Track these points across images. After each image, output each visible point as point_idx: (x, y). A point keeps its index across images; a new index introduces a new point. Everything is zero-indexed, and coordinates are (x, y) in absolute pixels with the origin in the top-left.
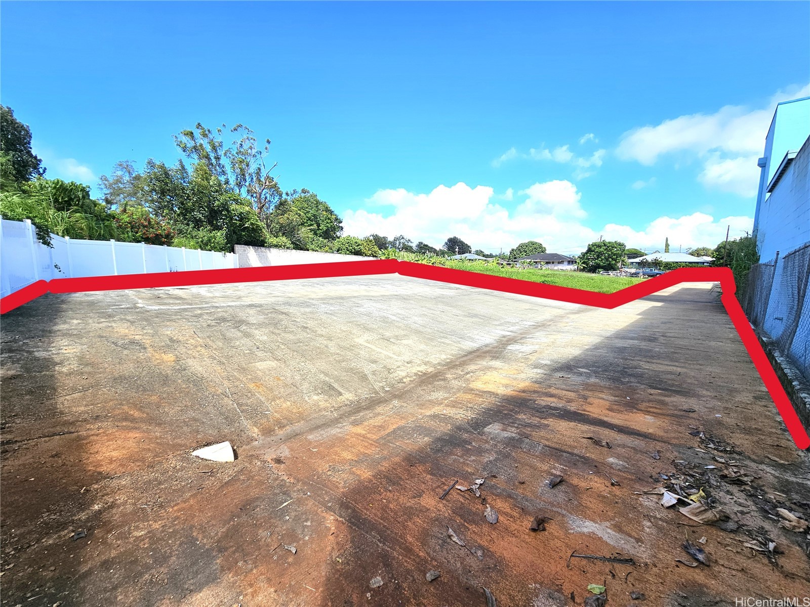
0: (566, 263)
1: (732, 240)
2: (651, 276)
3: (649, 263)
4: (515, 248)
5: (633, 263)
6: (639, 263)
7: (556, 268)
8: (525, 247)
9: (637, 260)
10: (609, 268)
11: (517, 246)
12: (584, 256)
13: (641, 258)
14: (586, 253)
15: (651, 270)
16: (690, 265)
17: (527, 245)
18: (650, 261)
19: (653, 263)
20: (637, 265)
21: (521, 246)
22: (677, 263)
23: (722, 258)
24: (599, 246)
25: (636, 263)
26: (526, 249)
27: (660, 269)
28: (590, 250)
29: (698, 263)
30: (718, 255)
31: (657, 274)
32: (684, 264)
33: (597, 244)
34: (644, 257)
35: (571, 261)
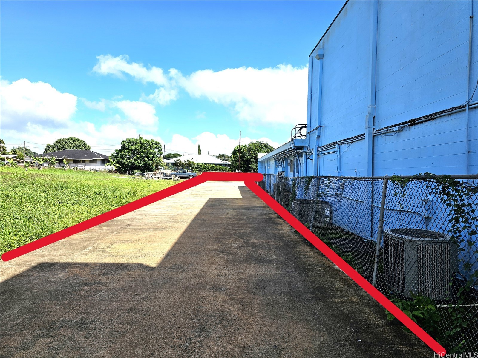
0: (99, 162)
1: (244, 145)
2: (185, 178)
3: (183, 164)
4: (52, 144)
5: (168, 163)
6: (174, 164)
7: (86, 168)
8: (64, 143)
9: (172, 161)
10: (146, 169)
11: (54, 142)
12: (118, 154)
13: (175, 159)
14: (121, 151)
15: (185, 172)
16: (216, 167)
17: (66, 141)
18: (183, 162)
19: (186, 164)
20: (172, 166)
21: (59, 142)
22: (206, 164)
23: (238, 161)
24: (133, 143)
25: (171, 163)
26: (66, 146)
27: (192, 171)
28: (124, 148)
29: (221, 165)
30: (235, 157)
31: (190, 175)
32: (211, 166)
33: (132, 140)
34: (178, 158)
35: (105, 161)
